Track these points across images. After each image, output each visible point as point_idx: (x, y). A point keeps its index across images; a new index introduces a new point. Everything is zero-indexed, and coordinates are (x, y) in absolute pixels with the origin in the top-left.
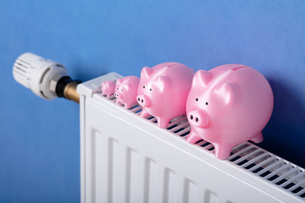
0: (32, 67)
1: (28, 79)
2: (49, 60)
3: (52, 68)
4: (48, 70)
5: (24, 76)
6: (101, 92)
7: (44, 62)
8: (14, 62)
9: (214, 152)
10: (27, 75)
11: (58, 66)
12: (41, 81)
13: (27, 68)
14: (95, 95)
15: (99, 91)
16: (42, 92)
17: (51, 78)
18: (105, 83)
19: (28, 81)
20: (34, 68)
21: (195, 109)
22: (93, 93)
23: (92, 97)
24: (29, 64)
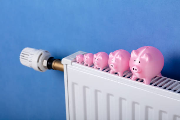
0: (31, 54)
1: (30, 61)
2: (41, 50)
3: (43, 53)
4: (41, 54)
5: (27, 60)
6: (76, 61)
7: (38, 51)
8: (20, 53)
9: (144, 82)
10: (29, 59)
11: (46, 52)
12: (38, 61)
13: (28, 55)
14: (73, 63)
15: (75, 61)
16: (39, 68)
17: (43, 59)
18: (78, 56)
19: (30, 63)
20: (33, 55)
21: (134, 65)
22: (72, 62)
23: (71, 65)
24: (29, 53)
